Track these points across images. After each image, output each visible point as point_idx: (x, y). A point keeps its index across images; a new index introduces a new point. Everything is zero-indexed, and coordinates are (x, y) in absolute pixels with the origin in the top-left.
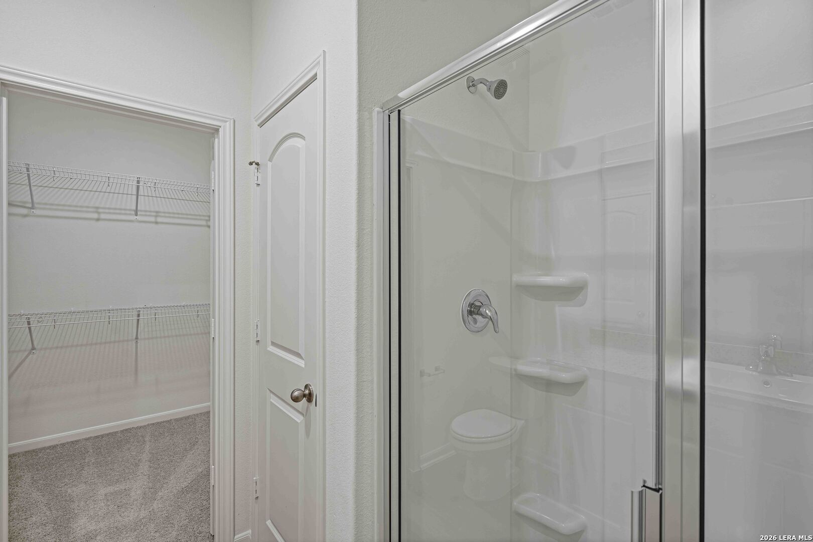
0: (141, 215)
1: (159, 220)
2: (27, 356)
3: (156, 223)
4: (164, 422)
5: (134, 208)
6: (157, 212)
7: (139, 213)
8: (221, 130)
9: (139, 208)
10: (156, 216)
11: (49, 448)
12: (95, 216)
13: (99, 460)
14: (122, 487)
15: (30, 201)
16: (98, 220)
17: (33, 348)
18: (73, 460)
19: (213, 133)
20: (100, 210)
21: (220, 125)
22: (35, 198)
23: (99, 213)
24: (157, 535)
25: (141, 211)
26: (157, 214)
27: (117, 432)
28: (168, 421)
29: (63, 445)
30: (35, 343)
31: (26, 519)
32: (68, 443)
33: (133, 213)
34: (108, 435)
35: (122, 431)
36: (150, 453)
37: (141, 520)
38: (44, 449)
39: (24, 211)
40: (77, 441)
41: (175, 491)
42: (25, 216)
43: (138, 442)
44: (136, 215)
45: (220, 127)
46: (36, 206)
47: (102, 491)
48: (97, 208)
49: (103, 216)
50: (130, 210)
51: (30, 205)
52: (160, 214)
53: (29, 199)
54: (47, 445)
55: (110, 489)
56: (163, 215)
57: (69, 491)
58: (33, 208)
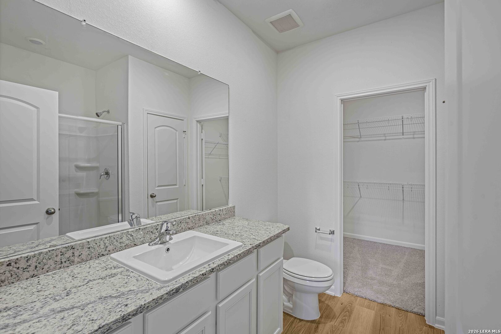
0: (406, 135)
1: (415, 136)
2: (359, 200)
3: (414, 138)
4: (418, 249)
5: (402, 131)
6: (414, 132)
7: (404, 134)
8: (427, 88)
9: (404, 131)
10: (414, 134)
11: (366, 241)
12: (384, 138)
13: (383, 253)
14: (390, 268)
15: (360, 135)
16: (385, 140)
17: (361, 197)
18: (373, 249)
19: (424, 90)
20: (386, 135)
21: (426, 85)
22: (361, 134)
23: (385, 136)
24: (399, 294)
25: (406, 133)
26: (414, 133)
27: (393, 245)
28: (421, 250)
29: (371, 242)
30: (361, 195)
31: (354, 261)
32: (373, 242)
33: (402, 134)
34: (389, 245)
35: (396, 246)
36: (406, 261)
37: (393, 284)
38: (364, 240)
39: (358, 139)
40: (376, 242)
41: (413, 282)
42: (358, 141)
43: (402, 253)
44: (403, 135)
45: (427, 86)
46: (362, 137)
47: (381, 266)
48: (385, 134)
49: (387, 138)
50: (400, 133)
51: (360, 137)
52: (416, 133)
53: (359, 134)
54: (366, 239)
55: (384, 266)
56: (417, 133)
57: (369, 259)
58: (360, 138)
